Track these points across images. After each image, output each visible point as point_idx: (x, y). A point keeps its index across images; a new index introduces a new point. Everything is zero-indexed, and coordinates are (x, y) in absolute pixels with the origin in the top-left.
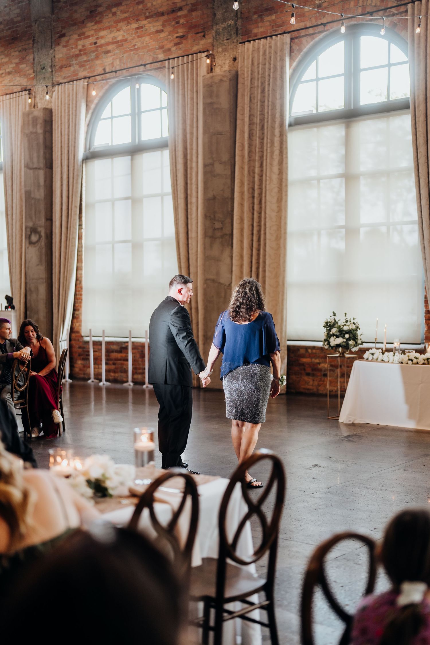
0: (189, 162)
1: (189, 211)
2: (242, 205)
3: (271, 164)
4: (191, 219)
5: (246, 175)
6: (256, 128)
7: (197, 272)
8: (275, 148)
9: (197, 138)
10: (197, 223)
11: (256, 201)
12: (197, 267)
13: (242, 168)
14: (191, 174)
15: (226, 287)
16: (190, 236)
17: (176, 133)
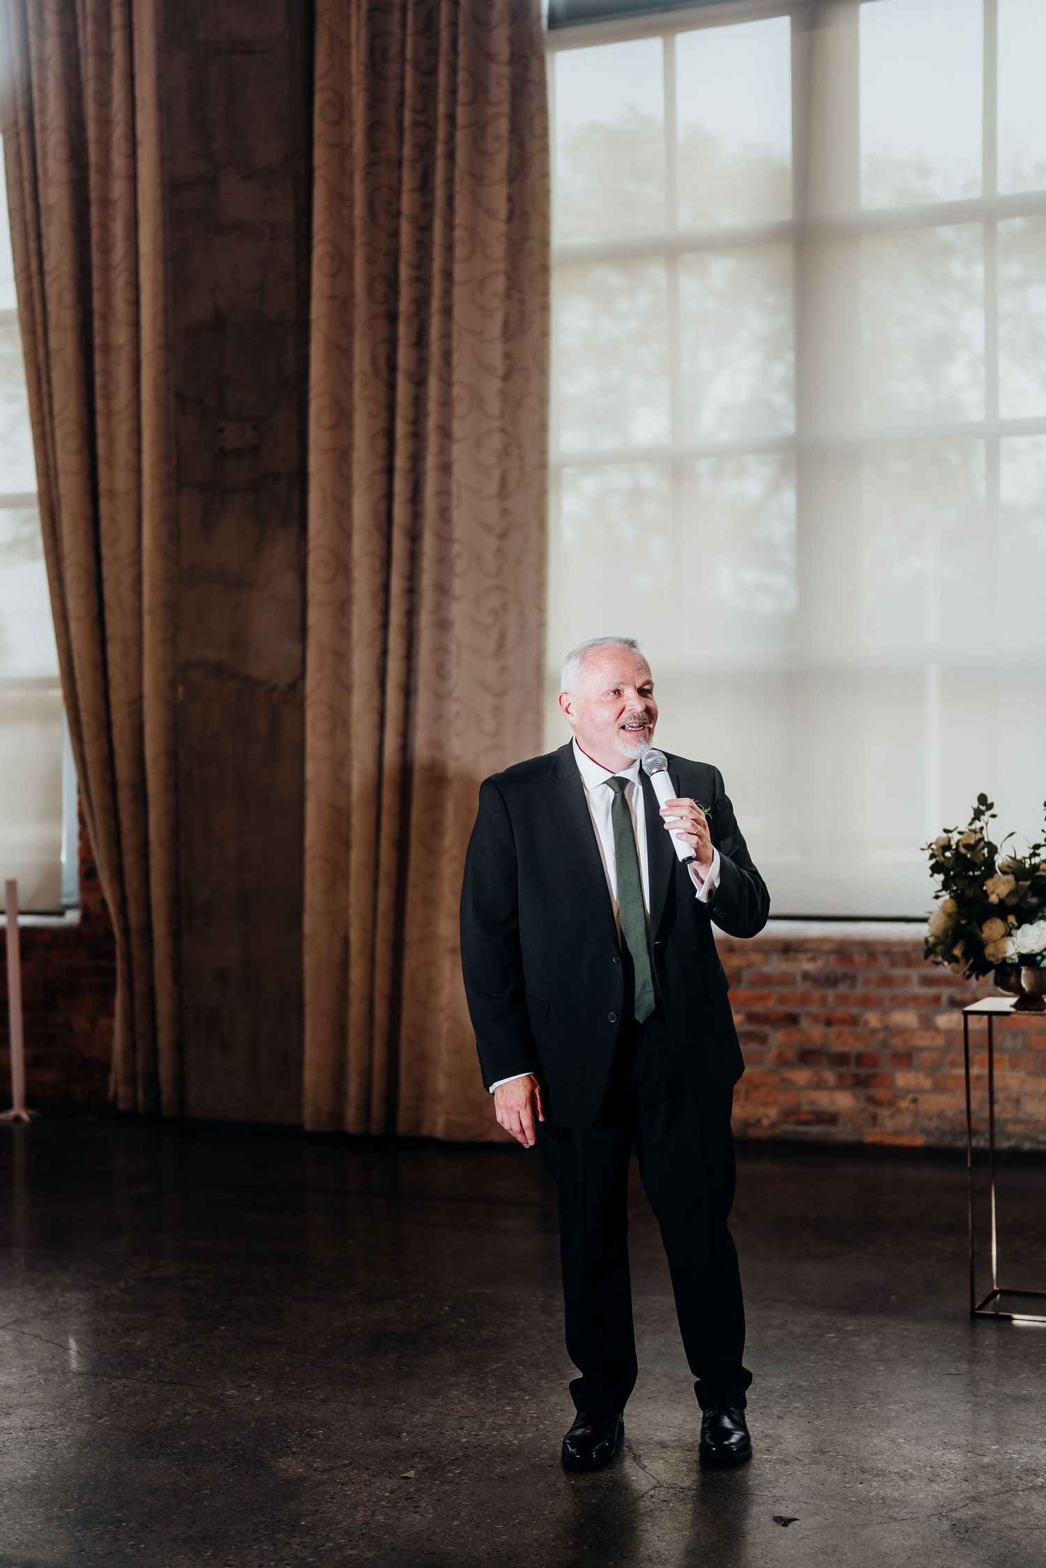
0: (93, 177)
1: (99, 380)
2: (341, 352)
3: (477, 177)
4: (109, 415)
5: (358, 224)
6: (404, 25)
7: (140, 634)
8: (491, 111)
9: (131, 77)
10: (137, 431)
11: (404, 332)
12: (140, 617)
13: (340, 198)
14: (106, 228)
15: (275, 695)
16: (103, 486)
17: (33, 53)
